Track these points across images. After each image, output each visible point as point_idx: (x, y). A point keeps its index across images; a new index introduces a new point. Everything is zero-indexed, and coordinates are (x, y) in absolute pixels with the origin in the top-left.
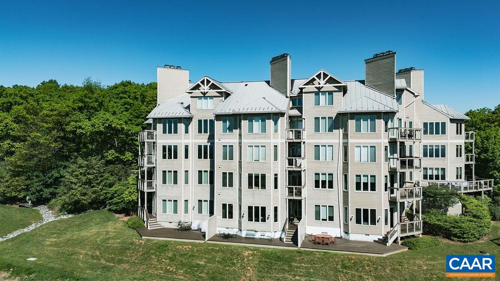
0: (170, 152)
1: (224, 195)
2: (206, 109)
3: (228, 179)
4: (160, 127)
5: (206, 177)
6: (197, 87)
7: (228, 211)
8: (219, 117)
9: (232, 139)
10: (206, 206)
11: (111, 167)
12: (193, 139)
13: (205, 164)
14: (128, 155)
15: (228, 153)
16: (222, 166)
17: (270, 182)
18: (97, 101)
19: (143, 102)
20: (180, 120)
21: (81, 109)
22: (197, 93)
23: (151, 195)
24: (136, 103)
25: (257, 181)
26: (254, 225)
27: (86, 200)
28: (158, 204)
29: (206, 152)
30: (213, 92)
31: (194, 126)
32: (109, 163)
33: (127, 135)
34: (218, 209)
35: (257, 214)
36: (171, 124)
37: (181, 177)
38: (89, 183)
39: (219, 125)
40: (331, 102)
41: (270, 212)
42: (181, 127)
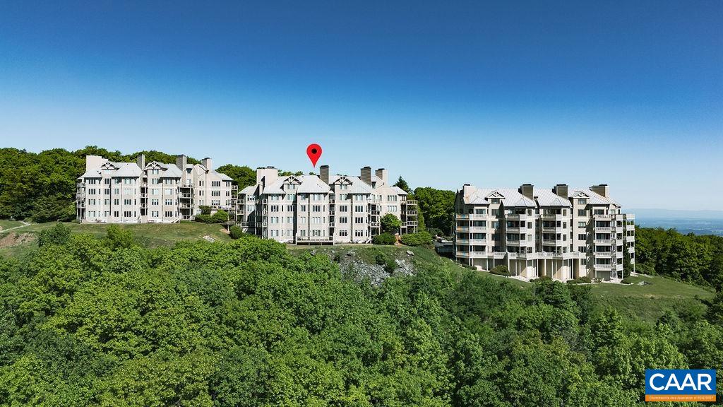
0: (92, 192)
1: (115, 208)
2: (108, 174)
3: (117, 202)
4: (87, 181)
5: (108, 202)
6: (104, 165)
7: (117, 214)
8: (113, 178)
9: (118, 186)
10: (108, 214)
11: (59, 201)
12: (102, 186)
13: (108, 197)
14: (69, 196)
15: (117, 191)
16: (114, 196)
17: (133, 202)
18: (51, 167)
19: (75, 166)
20: (97, 178)
21: (42, 171)
22: (104, 167)
23: (83, 210)
24: (71, 167)
25: (128, 202)
26: (126, 218)
27: (47, 216)
28: (86, 214)
29: (108, 192)
30: (112, 168)
31: (103, 181)
32: (58, 199)
33: (67, 185)
34: (113, 213)
35: (127, 214)
36: (92, 180)
37: (97, 202)
38: (49, 208)
39: (113, 181)
40: (158, 173)
41: (133, 213)
42: (97, 181)
